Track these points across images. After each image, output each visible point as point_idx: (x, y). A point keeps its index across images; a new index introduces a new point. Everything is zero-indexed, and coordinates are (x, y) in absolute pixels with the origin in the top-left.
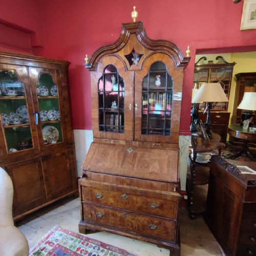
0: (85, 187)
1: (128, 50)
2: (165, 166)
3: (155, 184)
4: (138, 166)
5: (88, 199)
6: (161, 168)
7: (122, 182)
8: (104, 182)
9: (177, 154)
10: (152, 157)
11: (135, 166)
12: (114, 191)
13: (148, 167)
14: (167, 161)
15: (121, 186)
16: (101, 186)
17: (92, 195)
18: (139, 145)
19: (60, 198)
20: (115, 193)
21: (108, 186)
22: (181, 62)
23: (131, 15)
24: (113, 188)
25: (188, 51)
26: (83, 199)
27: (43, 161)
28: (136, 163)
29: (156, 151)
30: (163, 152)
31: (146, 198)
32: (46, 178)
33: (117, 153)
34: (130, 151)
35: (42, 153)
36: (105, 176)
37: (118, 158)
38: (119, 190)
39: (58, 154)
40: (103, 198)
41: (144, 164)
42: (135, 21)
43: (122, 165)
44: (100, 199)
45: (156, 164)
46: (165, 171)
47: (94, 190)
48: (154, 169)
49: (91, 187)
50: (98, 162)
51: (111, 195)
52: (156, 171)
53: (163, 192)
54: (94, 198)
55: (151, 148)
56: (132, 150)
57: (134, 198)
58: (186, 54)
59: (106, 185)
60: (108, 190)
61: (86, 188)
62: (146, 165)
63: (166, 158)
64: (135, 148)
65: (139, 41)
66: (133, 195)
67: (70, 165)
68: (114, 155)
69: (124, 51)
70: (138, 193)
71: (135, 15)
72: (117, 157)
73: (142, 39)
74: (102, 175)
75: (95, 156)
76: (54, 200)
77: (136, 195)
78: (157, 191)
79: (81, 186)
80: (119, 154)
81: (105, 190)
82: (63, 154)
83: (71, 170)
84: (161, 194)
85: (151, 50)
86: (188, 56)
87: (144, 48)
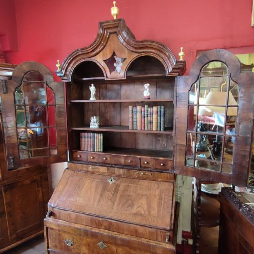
0: (52, 229)
1: (108, 53)
2: (155, 205)
3: (141, 229)
4: (119, 203)
5: (56, 246)
6: (149, 207)
7: (99, 225)
8: (75, 223)
9: (172, 187)
10: (139, 192)
11: (116, 203)
12: (88, 238)
13: (132, 205)
14: (157, 197)
15: (97, 231)
16: (72, 230)
17: (61, 241)
18: (124, 174)
19: (28, 238)
20: (89, 240)
21: (80, 229)
22: (174, 67)
23: (110, 12)
24: (86, 233)
25: (181, 54)
26: (50, 246)
27: (5, 191)
28: (118, 199)
29: (145, 183)
30: (154, 185)
31: (128, 249)
32: (9, 213)
33: (94, 184)
34: (111, 182)
35: (5, 181)
36: (77, 216)
37: (95, 191)
38: (94, 235)
39: (27, 182)
40: (74, 246)
41: (128, 200)
42: (115, 18)
43: (99, 201)
44: (71, 247)
45: (143, 202)
46: (154, 212)
47: (63, 234)
48: (139, 209)
49: (59, 231)
50: (70, 196)
51: (84, 242)
52: (143, 212)
53: (152, 243)
54: (63, 245)
55: (139, 178)
56: (114, 181)
57: (114, 248)
58: (179, 57)
59: (78, 229)
60: (80, 235)
61: (53, 231)
62: (130, 202)
63: (157, 194)
64: (118, 177)
65: (120, 42)
66: (112, 244)
67: (43, 195)
68: (90, 187)
69: (103, 55)
70: (119, 242)
71: (114, 11)
72: (93, 190)
73: (124, 40)
74: (73, 215)
75: (66, 188)
76: (19, 242)
77: (116, 244)
78: (144, 241)
79: (47, 228)
80: (97, 185)
81: (76, 235)
82: (35, 181)
83: (44, 201)
84: (149, 246)
85: (136, 52)
86: (181, 59)
87: (126, 51)
